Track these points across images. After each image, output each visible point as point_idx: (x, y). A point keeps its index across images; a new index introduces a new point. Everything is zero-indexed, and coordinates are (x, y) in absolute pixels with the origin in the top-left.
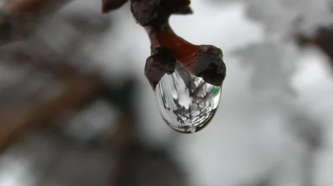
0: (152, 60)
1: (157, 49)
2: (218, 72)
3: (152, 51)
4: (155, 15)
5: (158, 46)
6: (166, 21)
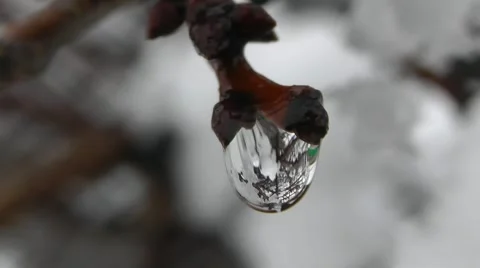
0: (222, 107)
1: (228, 92)
3: (221, 95)
4: (226, 44)
5: (229, 88)
6: (239, 51)
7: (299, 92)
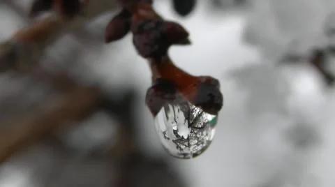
0: (153, 90)
1: (158, 80)
2: (216, 102)
4: (156, 47)
5: (159, 77)
7: (204, 80)
